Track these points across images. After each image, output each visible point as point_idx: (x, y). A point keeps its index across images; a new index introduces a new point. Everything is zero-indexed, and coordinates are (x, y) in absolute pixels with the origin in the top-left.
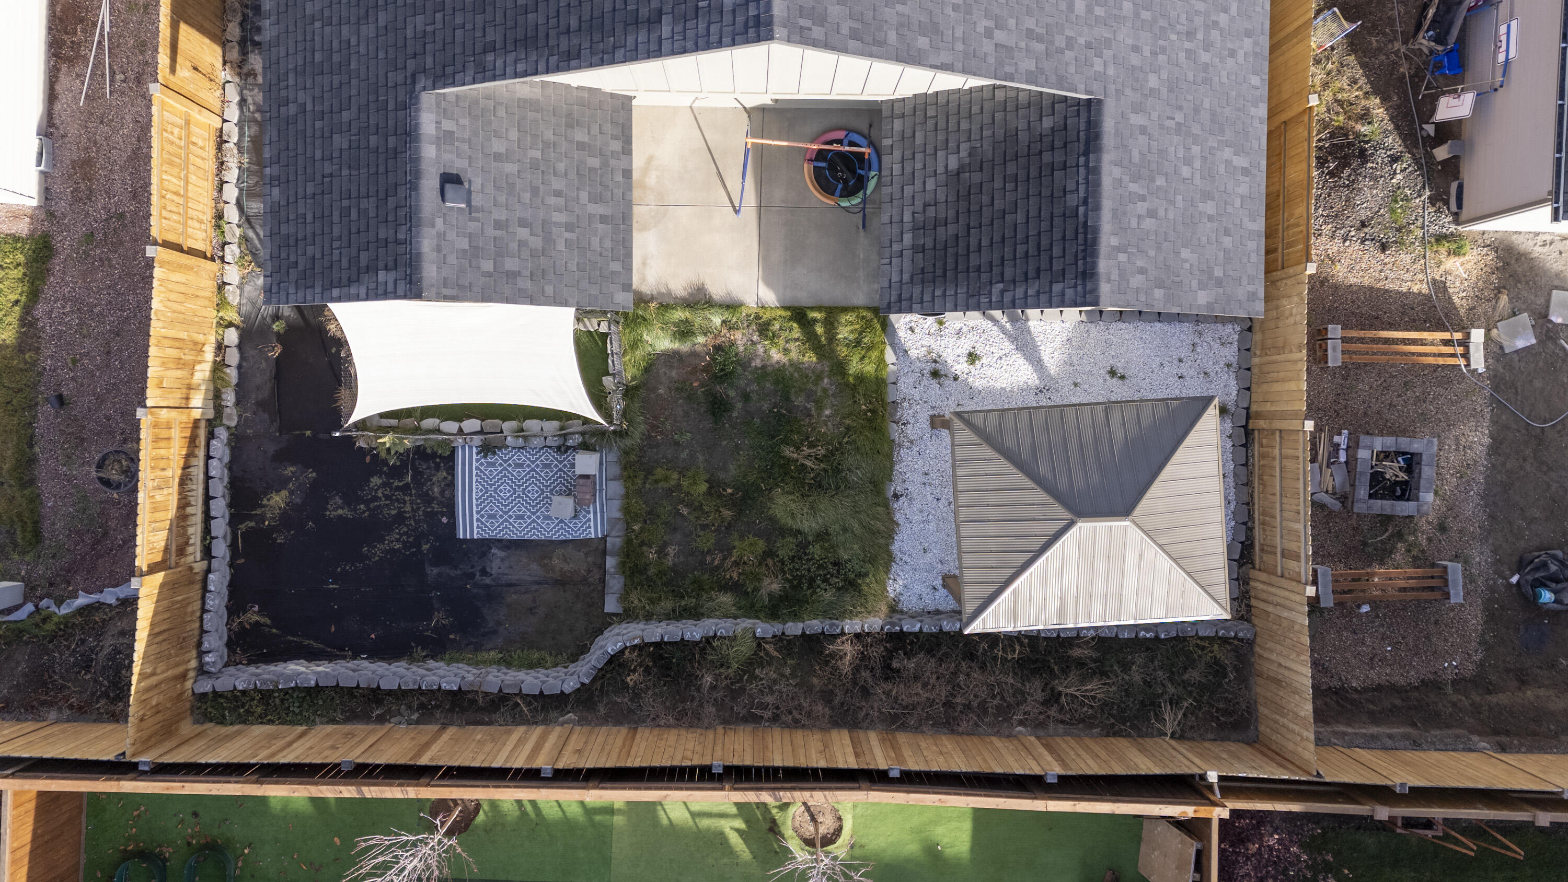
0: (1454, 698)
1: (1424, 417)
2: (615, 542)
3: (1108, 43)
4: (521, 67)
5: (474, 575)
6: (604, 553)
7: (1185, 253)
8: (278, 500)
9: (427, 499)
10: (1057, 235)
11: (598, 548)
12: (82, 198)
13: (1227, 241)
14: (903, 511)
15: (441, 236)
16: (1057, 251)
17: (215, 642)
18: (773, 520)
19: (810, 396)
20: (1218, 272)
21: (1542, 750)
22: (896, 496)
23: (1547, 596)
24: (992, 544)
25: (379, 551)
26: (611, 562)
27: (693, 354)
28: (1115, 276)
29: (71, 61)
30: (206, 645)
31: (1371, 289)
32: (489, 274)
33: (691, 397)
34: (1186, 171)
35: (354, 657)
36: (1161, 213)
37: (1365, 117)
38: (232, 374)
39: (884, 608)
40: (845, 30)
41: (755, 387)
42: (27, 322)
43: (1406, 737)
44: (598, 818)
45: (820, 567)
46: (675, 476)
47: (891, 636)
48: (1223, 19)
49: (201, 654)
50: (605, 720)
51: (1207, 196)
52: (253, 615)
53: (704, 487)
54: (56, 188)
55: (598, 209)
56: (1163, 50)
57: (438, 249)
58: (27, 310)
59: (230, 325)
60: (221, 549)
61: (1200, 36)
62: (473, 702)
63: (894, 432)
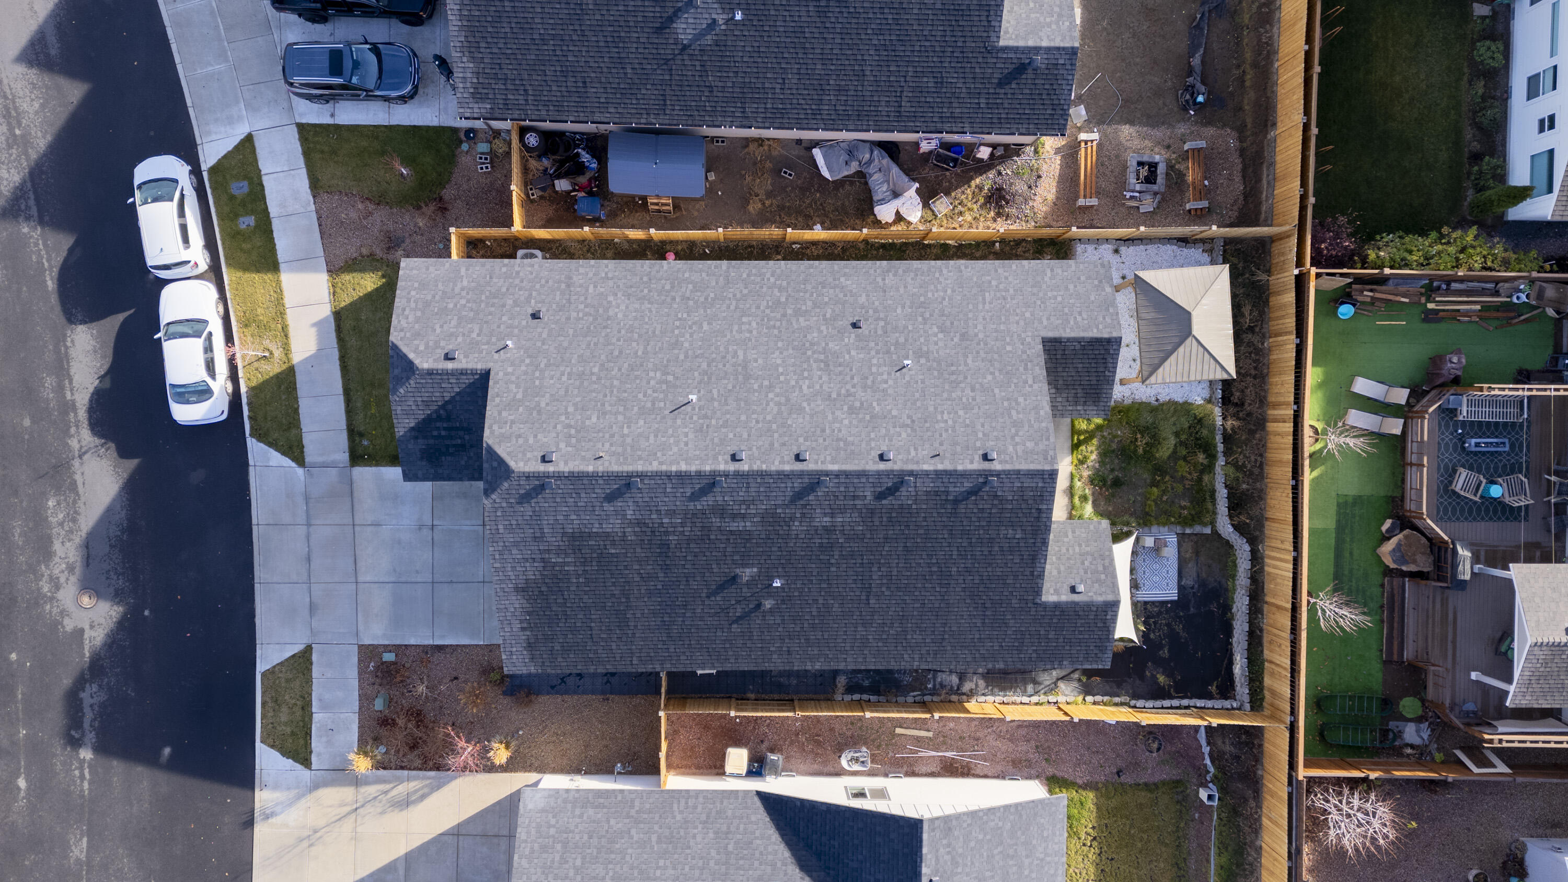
0: (1249, 143)
1: (1117, 156)
2: (1179, 529)
3: (1019, 336)
4: (1043, 561)
5: (1194, 593)
6: (1184, 534)
7: (1092, 298)
8: (1161, 679)
9: (1160, 613)
10: (1091, 352)
11: (1182, 537)
12: (1029, 764)
13: (1083, 278)
14: (1163, 398)
15: (1095, 593)
16: (1097, 352)
17: (1227, 704)
18: (1169, 457)
19: (1112, 441)
20: (1096, 282)
21: (1275, 107)
22: (1157, 400)
23: (1200, 99)
24: (1200, 367)
25: (1184, 635)
26: (1188, 531)
27: (1093, 494)
28: (1108, 330)
29: (969, 769)
30: (1229, 707)
31: (1058, 182)
32: (1106, 576)
33: (1113, 495)
34: (1059, 299)
35: (1231, 644)
36: (1079, 309)
37: (980, 188)
38: (1106, 698)
39: (1210, 406)
40: (1047, 443)
41: (1108, 466)
42: (1086, 786)
43: (1268, 169)
45: (1191, 435)
46: (1149, 502)
47: (1223, 404)
48: (994, 283)
49: (1233, 709)
50: (1262, 532)
51: (1067, 288)
52: (1213, 689)
53: (1155, 489)
54: (1026, 774)
55: (1070, 534)
56: (1014, 311)
57: (1101, 594)
58: (1080, 787)
59: (1084, 699)
60: (1185, 702)
61: (1004, 294)
62: (1254, 591)
63: (1128, 402)
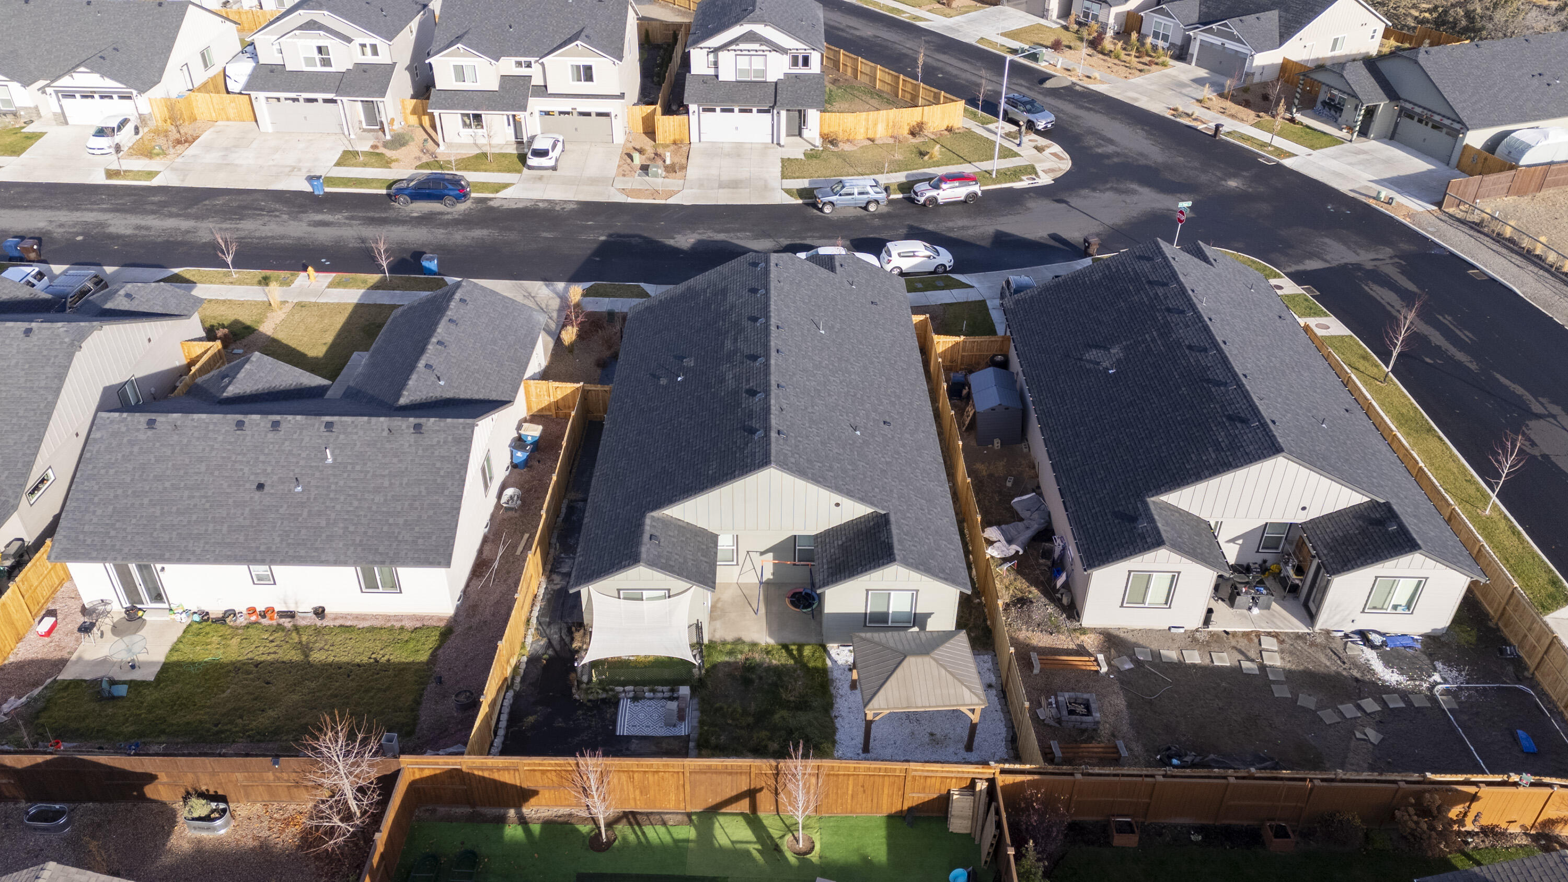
2: (694, 736)
5: (622, 750)
6: (689, 740)
7: (931, 561)
8: (531, 719)
9: (604, 719)
10: (879, 549)
11: (685, 739)
14: (839, 723)
15: (649, 549)
16: (879, 553)
19: (791, 676)
22: (836, 717)
26: (692, 744)
27: (736, 663)
31: (1048, 645)
33: (734, 678)
36: (919, 547)
37: (1030, 593)
42: (434, 655)
44: (680, 844)
51: (938, 550)
54: (460, 613)
55: (704, 559)
57: (647, 552)
59: (524, 656)
63: (833, 691)
